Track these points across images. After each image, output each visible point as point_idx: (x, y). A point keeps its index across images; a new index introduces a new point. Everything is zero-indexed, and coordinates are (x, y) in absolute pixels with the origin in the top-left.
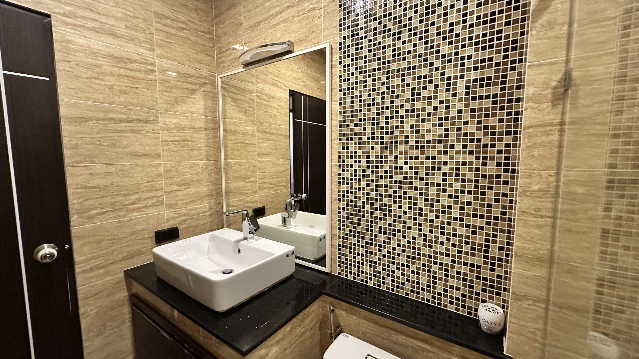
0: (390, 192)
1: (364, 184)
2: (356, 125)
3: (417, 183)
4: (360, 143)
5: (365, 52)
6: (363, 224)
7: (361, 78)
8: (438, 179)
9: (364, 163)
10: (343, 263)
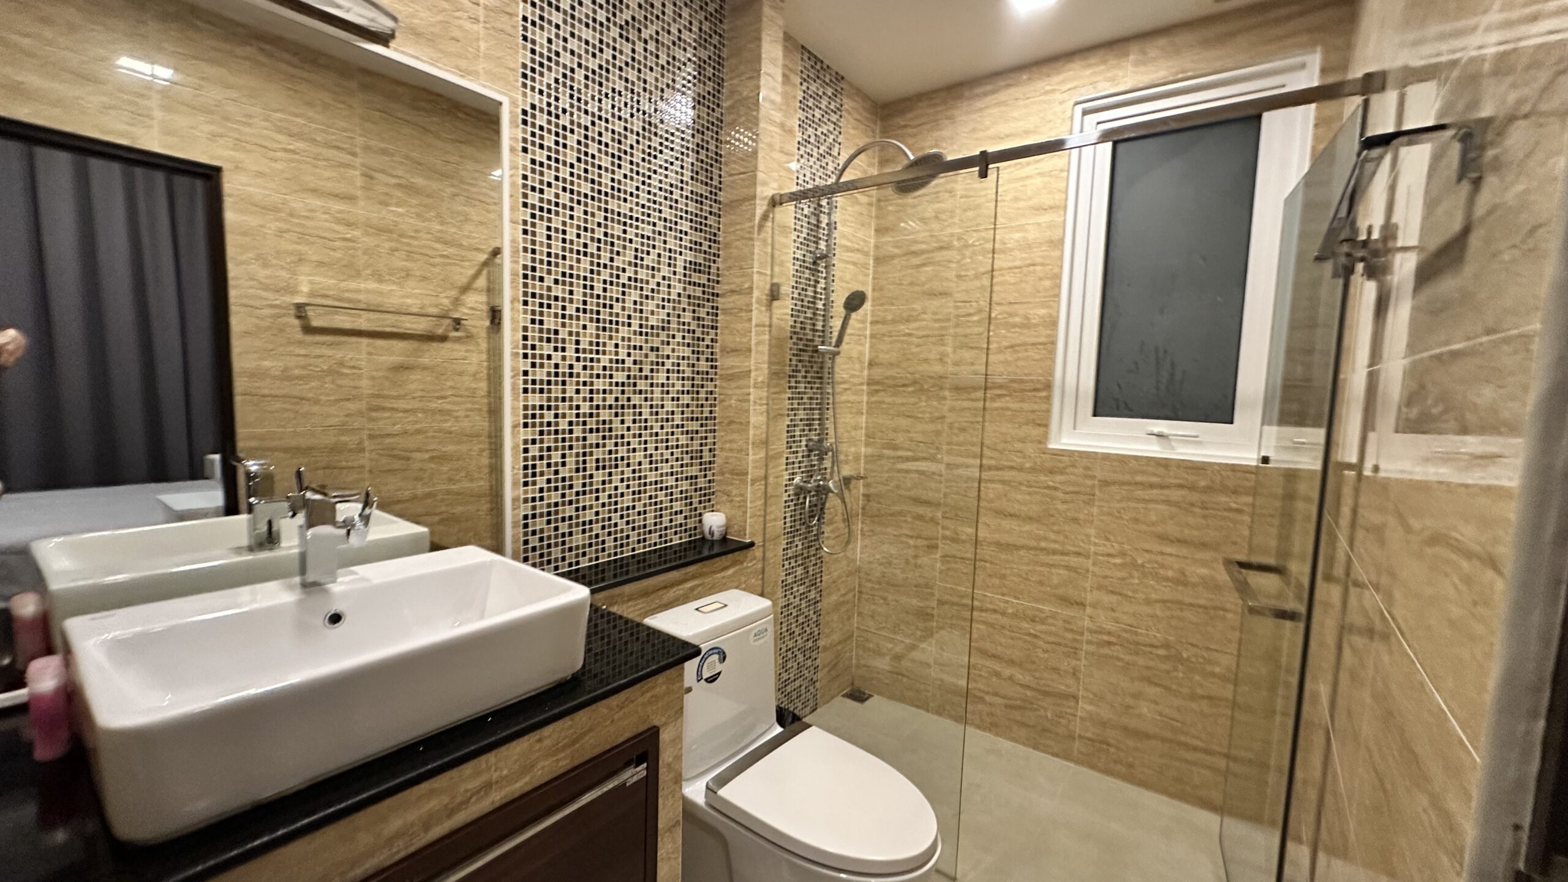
0: (610, 400)
1: (571, 389)
2: (556, 282)
3: (642, 385)
4: (564, 316)
5: (571, 157)
6: (571, 461)
7: (565, 198)
8: (661, 377)
9: (570, 353)
10: (534, 549)
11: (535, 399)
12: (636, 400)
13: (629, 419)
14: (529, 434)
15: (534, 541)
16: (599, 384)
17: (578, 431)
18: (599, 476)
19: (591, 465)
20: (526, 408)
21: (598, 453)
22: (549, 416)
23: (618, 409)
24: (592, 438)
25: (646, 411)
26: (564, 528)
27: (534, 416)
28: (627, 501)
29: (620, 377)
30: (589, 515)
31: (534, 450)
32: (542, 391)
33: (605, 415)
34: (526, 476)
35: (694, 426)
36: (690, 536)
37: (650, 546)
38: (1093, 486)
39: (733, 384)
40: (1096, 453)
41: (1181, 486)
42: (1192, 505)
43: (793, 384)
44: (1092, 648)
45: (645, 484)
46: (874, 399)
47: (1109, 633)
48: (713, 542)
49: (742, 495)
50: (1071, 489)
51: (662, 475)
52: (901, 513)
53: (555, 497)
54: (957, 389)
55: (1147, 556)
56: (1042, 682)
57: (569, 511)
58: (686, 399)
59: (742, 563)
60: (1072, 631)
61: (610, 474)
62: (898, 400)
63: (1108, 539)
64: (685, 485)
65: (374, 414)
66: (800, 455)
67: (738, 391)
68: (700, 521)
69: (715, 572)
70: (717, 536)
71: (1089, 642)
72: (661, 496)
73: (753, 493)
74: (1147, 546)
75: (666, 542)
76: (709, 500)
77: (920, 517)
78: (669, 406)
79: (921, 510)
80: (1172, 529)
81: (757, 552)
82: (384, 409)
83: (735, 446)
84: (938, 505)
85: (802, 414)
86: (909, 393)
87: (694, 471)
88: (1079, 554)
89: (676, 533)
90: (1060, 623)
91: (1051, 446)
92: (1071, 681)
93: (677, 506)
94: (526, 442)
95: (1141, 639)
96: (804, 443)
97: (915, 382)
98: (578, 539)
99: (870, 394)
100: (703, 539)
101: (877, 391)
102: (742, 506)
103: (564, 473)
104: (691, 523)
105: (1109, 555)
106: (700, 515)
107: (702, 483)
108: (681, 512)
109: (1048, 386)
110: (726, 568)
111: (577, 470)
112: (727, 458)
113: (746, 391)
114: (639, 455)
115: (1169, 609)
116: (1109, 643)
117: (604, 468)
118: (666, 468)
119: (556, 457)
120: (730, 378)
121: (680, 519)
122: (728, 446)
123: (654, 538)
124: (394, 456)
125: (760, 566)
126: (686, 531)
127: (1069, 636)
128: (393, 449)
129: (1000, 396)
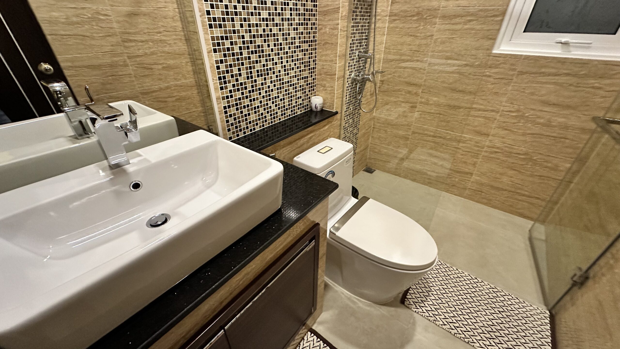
10: (232, 124)
11: (218, 33)
12: (275, 30)
13: (272, 44)
14: (218, 56)
15: (231, 120)
16: (254, 20)
17: (245, 54)
18: (260, 80)
19: (255, 74)
20: (213, 39)
21: (258, 67)
22: (227, 44)
23: (266, 37)
24: (254, 57)
25: (280, 38)
26: (245, 111)
27: (219, 44)
28: (275, 94)
29: (264, 14)
30: (257, 103)
31: (223, 68)
32: (220, 26)
33: (259, 41)
34: (221, 84)
35: (305, 46)
36: (305, 109)
37: (287, 116)
38: (513, 75)
39: (327, 18)
40: (522, 55)
41: (568, 74)
42: (571, 85)
43: (355, 17)
44: (486, 154)
45: (283, 83)
46: (392, 25)
47: (498, 148)
48: (317, 112)
49: (332, 87)
50: (498, 77)
51: (291, 77)
52: (399, 90)
53: (238, 95)
54: (444, 17)
55: (532, 112)
56: (457, 167)
57: (247, 102)
58: (301, 29)
59: (332, 122)
60: (478, 146)
61: (265, 79)
62: (407, 26)
63: (512, 103)
64: (302, 82)
65: (126, 44)
66: (355, 61)
67: (330, 23)
68: (310, 101)
69: (320, 129)
70: (319, 109)
71: (486, 152)
72: (291, 89)
73: (338, 85)
74: (534, 107)
75: (294, 114)
76: (314, 90)
77: (409, 92)
78: (293, 34)
79: (410, 89)
80: (553, 98)
81: (338, 116)
82: (131, 41)
83: (328, 58)
84: (419, 86)
85: (357, 36)
86: (414, 20)
87: (306, 74)
88: (493, 111)
89: (299, 108)
90: (473, 143)
91: (494, 51)
92: (471, 167)
93: (299, 94)
94: (217, 62)
95: (515, 151)
96: (357, 54)
97: (418, 14)
98: (253, 117)
99: (391, 22)
100: (311, 110)
101: (395, 20)
102: (332, 92)
103: (241, 80)
104: (305, 103)
105: (510, 111)
106: (309, 98)
107: (310, 80)
108: (301, 97)
109: (504, 13)
110: (325, 126)
111: (248, 78)
112: (323, 65)
113: (336, 22)
114: (279, 66)
115: (535, 138)
116: (496, 152)
117: (262, 76)
118: (292, 73)
119: (235, 71)
120: (325, 13)
121: (300, 101)
122: (324, 58)
123: (289, 112)
124: (145, 68)
125: (339, 123)
126: (303, 107)
127: (477, 149)
128: (143, 64)
129: (470, 21)
